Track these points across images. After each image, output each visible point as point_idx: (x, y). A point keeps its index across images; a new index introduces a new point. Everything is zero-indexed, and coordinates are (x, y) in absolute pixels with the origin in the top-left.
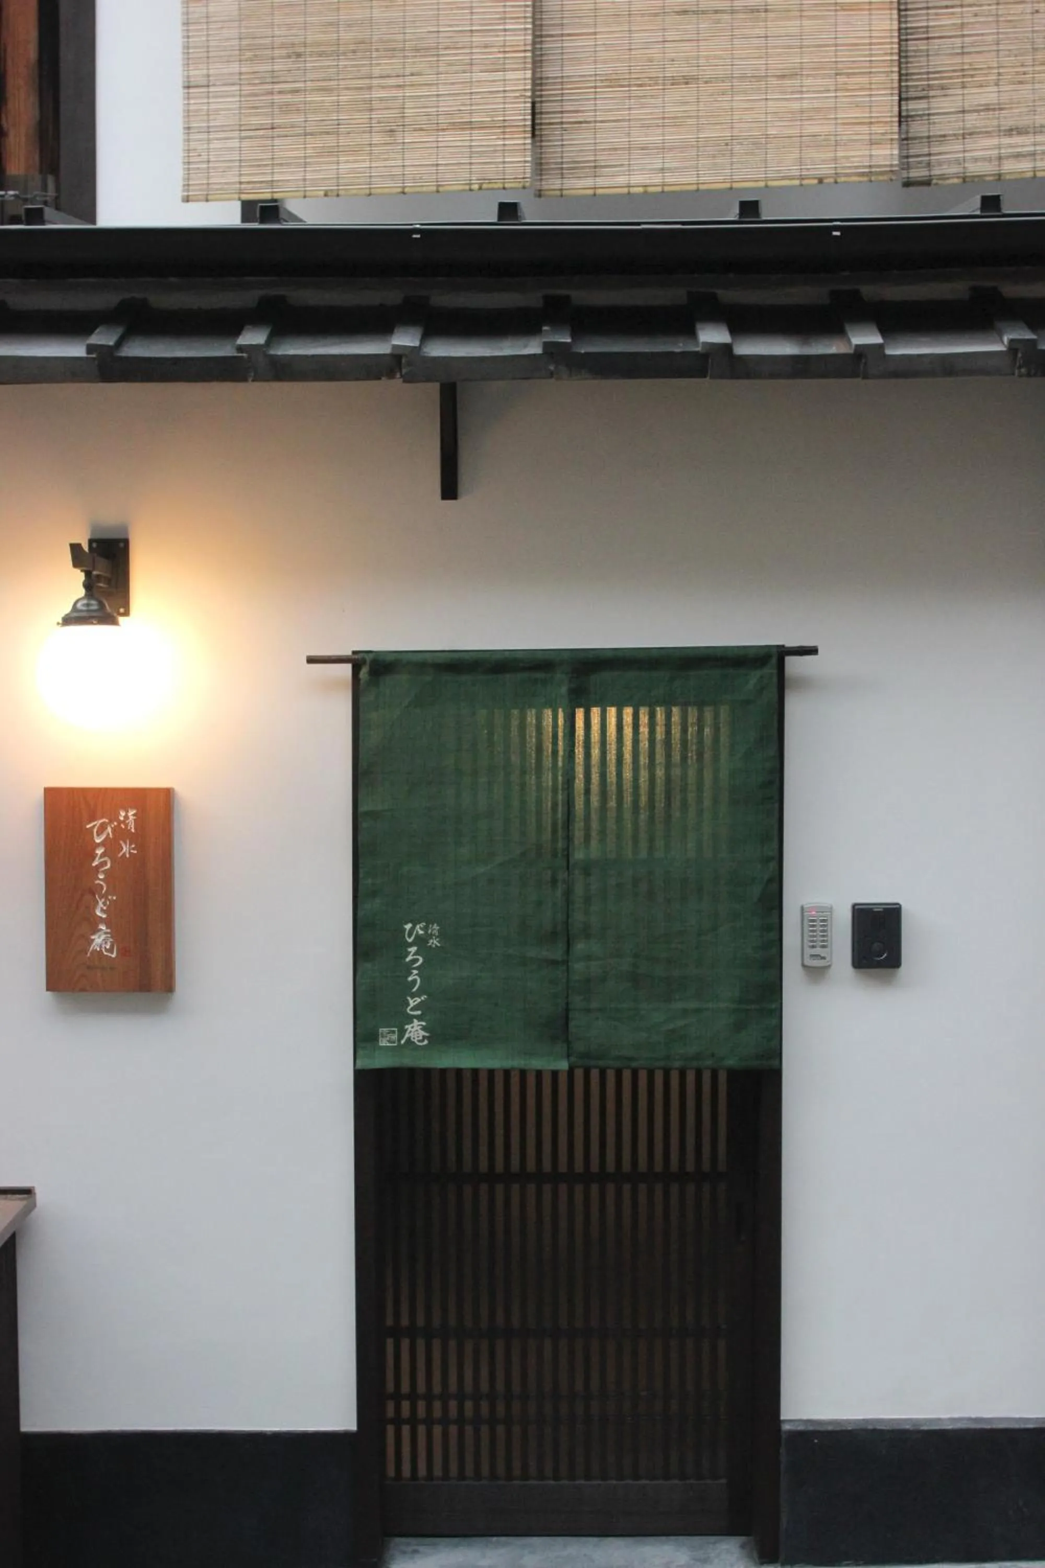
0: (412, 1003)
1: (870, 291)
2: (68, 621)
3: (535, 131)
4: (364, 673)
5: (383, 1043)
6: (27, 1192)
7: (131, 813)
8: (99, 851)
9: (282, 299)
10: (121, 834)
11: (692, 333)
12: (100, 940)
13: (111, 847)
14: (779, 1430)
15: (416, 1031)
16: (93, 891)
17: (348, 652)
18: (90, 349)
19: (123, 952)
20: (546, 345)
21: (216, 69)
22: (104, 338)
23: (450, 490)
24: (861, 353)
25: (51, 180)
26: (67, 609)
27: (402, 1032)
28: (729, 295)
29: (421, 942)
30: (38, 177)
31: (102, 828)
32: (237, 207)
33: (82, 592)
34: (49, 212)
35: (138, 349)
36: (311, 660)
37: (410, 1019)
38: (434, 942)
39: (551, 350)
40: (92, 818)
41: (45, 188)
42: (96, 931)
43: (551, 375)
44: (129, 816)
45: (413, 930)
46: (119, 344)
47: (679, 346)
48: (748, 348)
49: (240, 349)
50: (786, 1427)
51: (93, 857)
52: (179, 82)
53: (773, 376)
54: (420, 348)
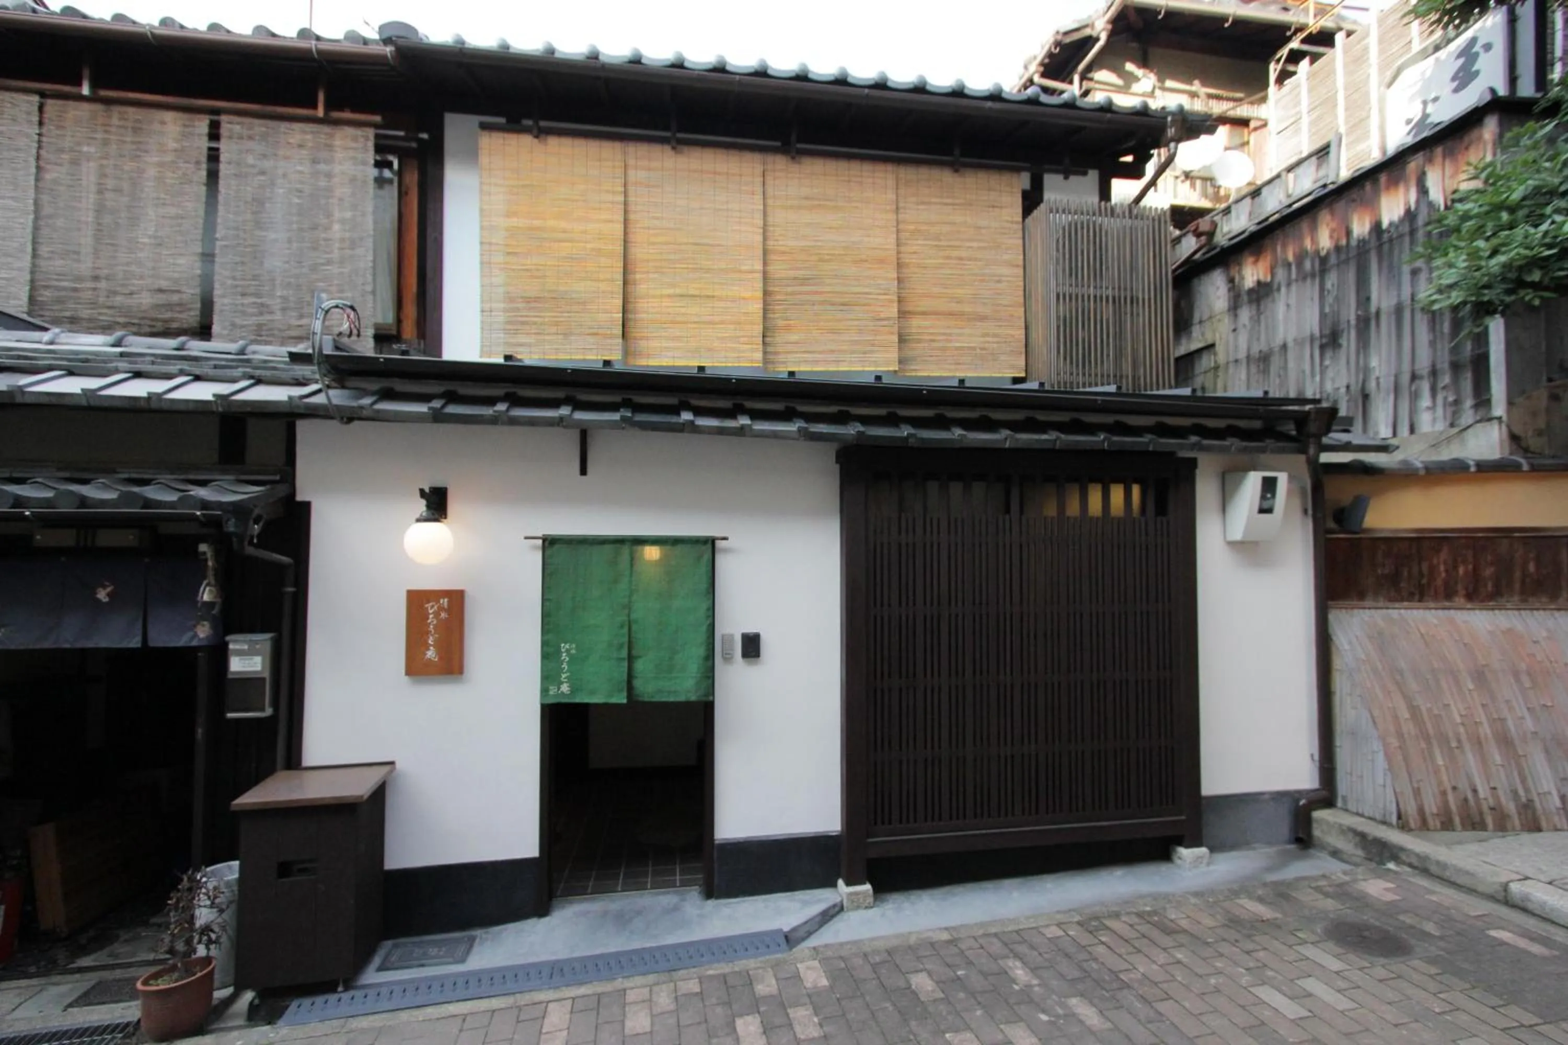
0: (564, 676)
1: (749, 404)
2: (418, 520)
3: (624, 335)
4: (547, 543)
5: (551, 693)
6: (392, 763)
7: (446, 600)
8: (431, 616)
9: (515, 393)
10: (441, 608)
11: (678, 414)
12: (431, 654)
13: (437, 614)
14: (713, 844)
15: (565, 688)
16: (428, 633)
17: (540, 535)
18: (430, 408)
19: (441, 658)
20: (622, 417)
21: (494, 305)
22: (437, 404)
23: (583, 471)
24: (742, 427)
25: (422, 342)
26: (418, 516)
27: (559, 689)
28: (695, 402)
29: (568, 651)
30: (416, 341)
31: (432, 607)
32: (502, 356)
33: (424, 508)
34: (412, 352)
35: (452, 409)
36: (526, 538)
37: (562, 683)
38: (573, 652)
39: (624, 419)
40: (428, 602)
41: (419, 344)
42: (428, 649)
43: (623, 428)
44: (445, 602)
45: (564, 647)
46: (443, 407)
47: (673, 419)
48: (702, 422)
49: (495, 411)
50: (717, 842)
51: (428, 619)
52: (479, 310)
53: (709, 433)
54: (570, 415)
